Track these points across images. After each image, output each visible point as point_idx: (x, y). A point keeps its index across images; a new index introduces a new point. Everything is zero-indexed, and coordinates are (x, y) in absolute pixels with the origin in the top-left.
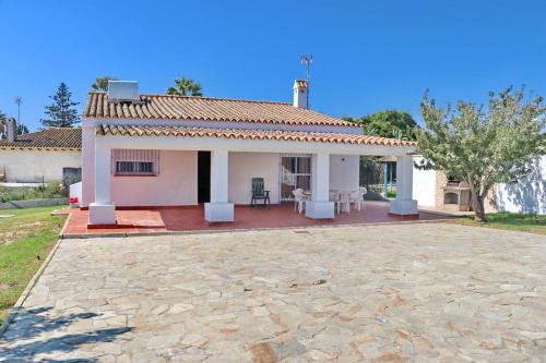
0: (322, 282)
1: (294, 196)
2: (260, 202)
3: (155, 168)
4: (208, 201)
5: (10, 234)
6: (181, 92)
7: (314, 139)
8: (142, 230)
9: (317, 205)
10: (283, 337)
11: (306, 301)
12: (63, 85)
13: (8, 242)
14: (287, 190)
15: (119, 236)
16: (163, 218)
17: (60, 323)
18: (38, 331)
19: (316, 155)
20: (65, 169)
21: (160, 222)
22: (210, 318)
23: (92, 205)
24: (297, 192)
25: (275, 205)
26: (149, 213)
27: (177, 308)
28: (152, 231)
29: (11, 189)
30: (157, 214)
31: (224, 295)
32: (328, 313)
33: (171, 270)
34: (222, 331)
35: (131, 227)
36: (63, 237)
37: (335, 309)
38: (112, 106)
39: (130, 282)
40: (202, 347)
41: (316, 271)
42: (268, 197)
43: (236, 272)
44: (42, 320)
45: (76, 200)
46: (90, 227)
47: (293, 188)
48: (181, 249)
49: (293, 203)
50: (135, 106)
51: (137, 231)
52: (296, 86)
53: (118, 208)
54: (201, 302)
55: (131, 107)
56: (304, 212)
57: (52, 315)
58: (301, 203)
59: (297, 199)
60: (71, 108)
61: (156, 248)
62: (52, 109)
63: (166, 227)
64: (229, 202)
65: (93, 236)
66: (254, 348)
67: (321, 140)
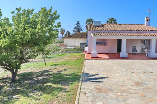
0: (152, 72)
1: (144, 51)
2: (135, 53)
3: (106, 43)
4: (121, 52)
5: (73, 59)
6: (110, 22)
7: (151, 35)
8: (104, 59)
9: (151, 54)
10: (142, 82)
11: (147, 76)
12: (78, 21)
13: (73, 60)
14: (142, 50)
15: (99, 60)
16: (108, 56)
17: (93, 76)
18: (89, 77)
19: (151, 40)
20: (81, 43)
21: (108, 57)
22: (125, 77)
23: (92, 52)
24: (146, 50)
25: (139, 54)
26: (104, 55)
27: (117, 75)
28: (107, 59)
29: (68, 48)
30: (107, 55)
31: (127, 73)
32: (153, 78)
33: (113, 68)
34: (128, 79)
35: (101, 58)
36: (86, 60)
37: (155, 78)
38: (95, 28)
39: (105, 69)
40: (124, 82)
41: (151, 70)
42: (137, 51)
43: (129, 69)
44: (89, 75)
45: (86, 51)
46: (91, 58)
47: (144, 49)
48: (115, 63)
49: (144, 53)
50: (100, 27)
51: (103, 59)
52: (146, 19)
53: (98, 54)
54: (122, 74)
55: (99, 27)
56: (147, 56)
57: (90, 74)
58: (147, 53)
59: (145, 52)
60: (80, 27)
61: (109, 63)
62: (75, 27)
63: (110, 58)
64: (126, 52)
65: (92, 60)
66: (135, 83)
67: (153, 35)
